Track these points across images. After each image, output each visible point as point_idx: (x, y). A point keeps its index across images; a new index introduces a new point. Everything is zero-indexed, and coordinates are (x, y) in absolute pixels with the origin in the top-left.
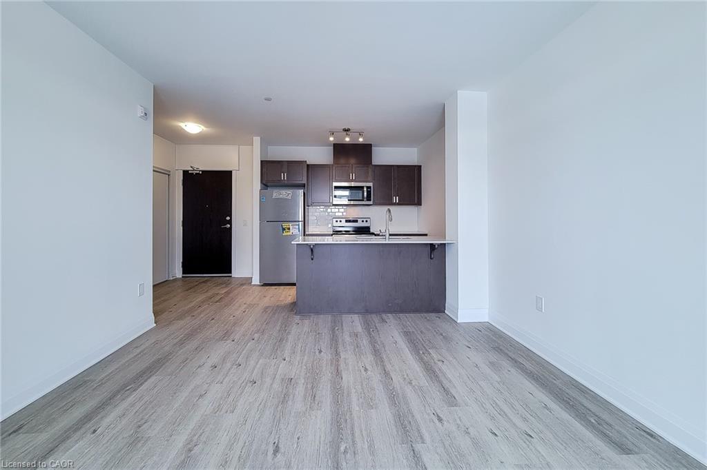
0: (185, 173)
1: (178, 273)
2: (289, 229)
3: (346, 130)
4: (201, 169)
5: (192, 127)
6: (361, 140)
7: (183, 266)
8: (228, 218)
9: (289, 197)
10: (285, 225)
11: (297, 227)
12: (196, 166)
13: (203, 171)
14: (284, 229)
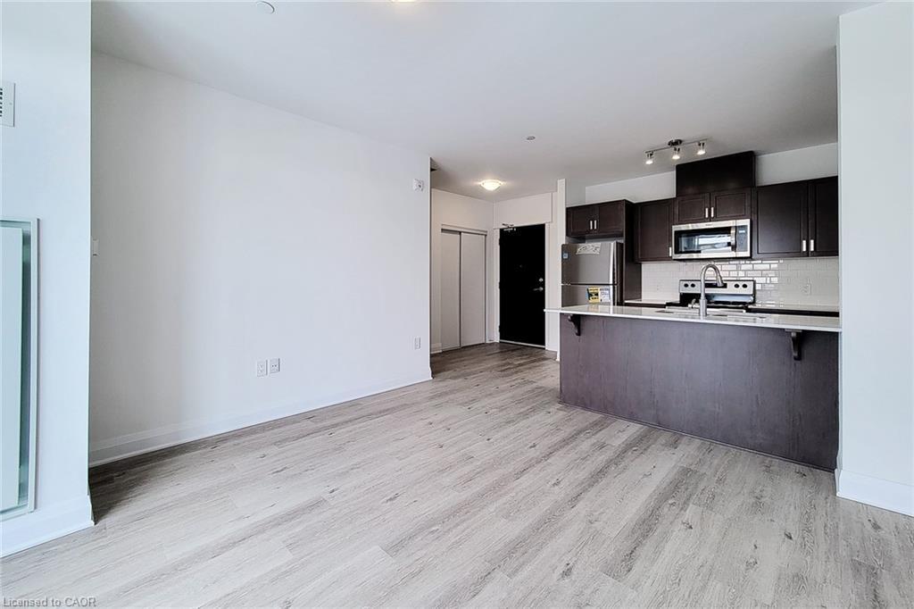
0: (502, 230)
1: (497, 338)
2: (597, 294)
3: (675, 144)
4: (515, 225)
5: (490, 185)
6: (701, 152)
7: (500, 331)
8: (541, 280)
9: (597, 252)
10: (592, 289)
11: (607, 292)
12: (510, 224)
13: (517, 228)
14: (590, 295)
